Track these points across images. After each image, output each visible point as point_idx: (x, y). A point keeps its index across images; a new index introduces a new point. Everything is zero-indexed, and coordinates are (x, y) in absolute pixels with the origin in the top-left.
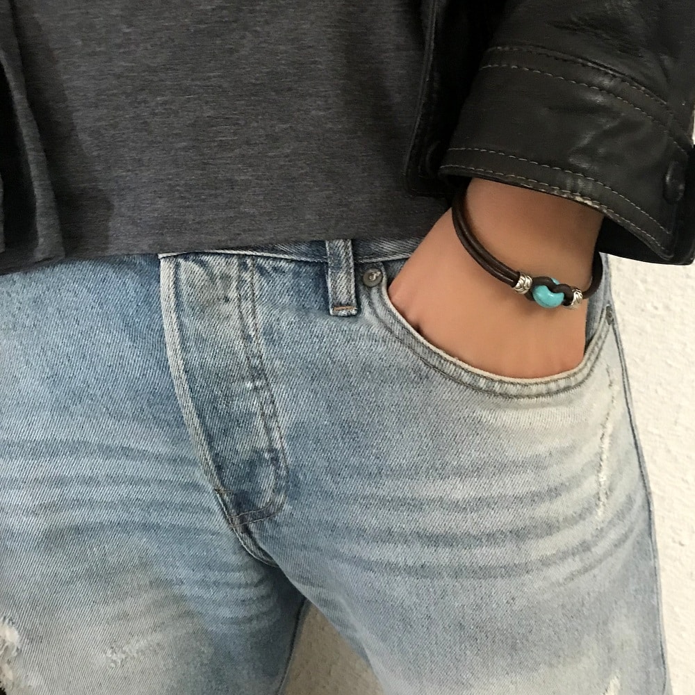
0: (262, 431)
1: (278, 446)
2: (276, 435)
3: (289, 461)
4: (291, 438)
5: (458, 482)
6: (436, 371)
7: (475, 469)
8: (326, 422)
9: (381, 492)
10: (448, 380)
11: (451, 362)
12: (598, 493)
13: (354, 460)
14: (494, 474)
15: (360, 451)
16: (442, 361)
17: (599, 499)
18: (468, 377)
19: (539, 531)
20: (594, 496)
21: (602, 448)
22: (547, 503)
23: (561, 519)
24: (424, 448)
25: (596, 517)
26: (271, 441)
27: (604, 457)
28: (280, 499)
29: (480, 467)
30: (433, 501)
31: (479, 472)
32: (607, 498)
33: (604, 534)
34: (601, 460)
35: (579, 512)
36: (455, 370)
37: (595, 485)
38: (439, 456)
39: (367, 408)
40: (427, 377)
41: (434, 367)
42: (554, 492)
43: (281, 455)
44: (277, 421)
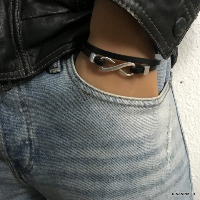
0: (26, 130)
1: (32, 138)
2: (31, 132)
3: (36, 144)
4: (37, 133)
5: (103, 151)
6: (90, 96)
7: (110, 144)
8: (49, 125)
9: (72, 156)
10: (96, 100)
11: (96, 91)
12: (167, 158)
13: (60, 142)
14: (119, 146)
15: (63, 137)
16: (92, 91)
17: (167, 160)
18: (104, 97)
19: (140, 174)
20: (165, 159)
21: (168, 137)
22: (144, 161)
23: (150, 168)
24: (88, 135)
25: (166, 168)
26: (29, 135)
27: (169, 141)
28: (32, 163)
29: (112, 143)
30: (93, 159)
31: (112, 145)
32: (171, 160)
33: (170, 176)
34: (168, 143)
35: (158, 165)
36: (98, 94)
37: (165, 154)
38: (94, 138)
39: (64, 117)
40: (87, 99)
41: (89, 94)
42: (147, 156)
43: (33, 142)
44: (31, 126)
